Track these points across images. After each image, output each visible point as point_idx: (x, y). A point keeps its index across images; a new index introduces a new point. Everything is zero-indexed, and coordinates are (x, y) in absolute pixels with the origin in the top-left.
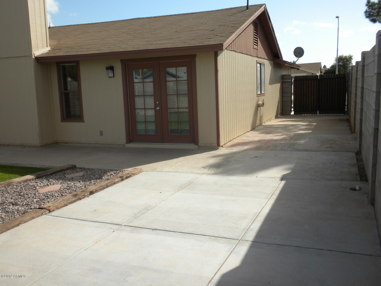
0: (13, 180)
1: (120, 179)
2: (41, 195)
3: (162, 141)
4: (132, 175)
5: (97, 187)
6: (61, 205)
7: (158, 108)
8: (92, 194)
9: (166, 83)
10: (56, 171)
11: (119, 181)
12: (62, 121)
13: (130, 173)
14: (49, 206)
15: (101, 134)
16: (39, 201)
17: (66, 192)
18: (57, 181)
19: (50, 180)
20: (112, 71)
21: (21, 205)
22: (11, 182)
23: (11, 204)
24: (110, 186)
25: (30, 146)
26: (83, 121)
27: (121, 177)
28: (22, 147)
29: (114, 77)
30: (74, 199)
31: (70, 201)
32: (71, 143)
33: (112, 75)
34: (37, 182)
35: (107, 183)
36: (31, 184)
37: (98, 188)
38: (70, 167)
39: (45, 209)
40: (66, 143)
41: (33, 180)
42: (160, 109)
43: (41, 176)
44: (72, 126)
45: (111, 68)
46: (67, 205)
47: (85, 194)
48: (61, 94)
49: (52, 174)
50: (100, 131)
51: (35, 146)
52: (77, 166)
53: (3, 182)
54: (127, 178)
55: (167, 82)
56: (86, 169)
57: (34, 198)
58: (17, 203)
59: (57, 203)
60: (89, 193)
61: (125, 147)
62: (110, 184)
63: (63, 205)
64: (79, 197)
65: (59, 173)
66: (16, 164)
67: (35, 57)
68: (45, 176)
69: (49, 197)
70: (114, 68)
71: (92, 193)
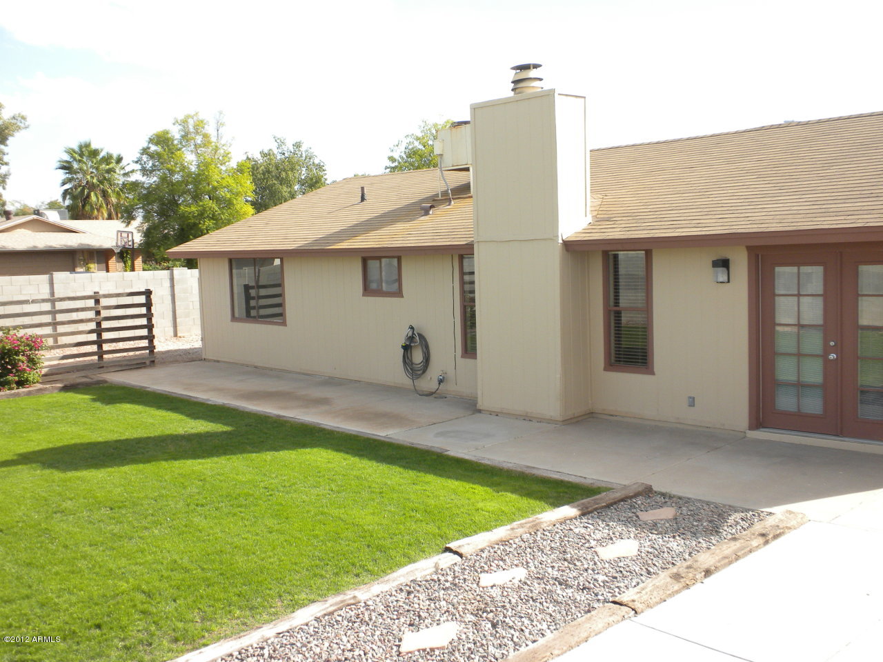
0: (539, 516)
1: (761, 540)
2: (607, 565)
3: (839, 432)
4: (786, 530)
5: (717, 558)
6: (654, 600)
7: (832, 356)
8: (709, 576)
9: (857, 300)
10: (616, 500)
11: (759, 545)
12: (605, 369)
13: (781, 526)
14: (633, 601)
15: (692, 402)
16: (607, 582)
17: (654, 565)
18: (624, 528)
19: (611, 524)
20: (725, 269)
21: (575, 587)
22: (538, 521)
23: (557, 583)
24: (743, 558)
25: (540, 420)
26: (653, 373)
27: (763, 535)
28: (525, 420)
29: (729, 282)
30: (676, 588)
31: (670, 592)
32: (623, 417)
33: (725, 279)
34: (586, 527)
35: (735, 548)
36: (577, 531)
37: (719, 561)
38: (640, 489)
39: (625, 605)
40: (612, 415)
41: (576, 518)
42: (837, 359)
43: (589, 509)
44: (628, 382)
45: (724, 264)
46: (665, 601)
47: (695, 575)
48: (607, 312)
49: (608, 506)
50: (690, 398)
51: (550, 421)
52: (655, 488)
53: (523, 521)
54: (776, 537)
55: (860, 298)
56: (674, 496)
57: (596, 572)
58: (567, 581)
59: (647, 593)
60: (703, 573)
61: (745, 437)
62: (743, 552)
63: (658, 599)
64: (685, 581)
65: (622, 503)
66: (528, 467)
67: (563, 240)
68: (596, 509)
69: (625, 573)
70: (730, 262)
71: (708, 573)
